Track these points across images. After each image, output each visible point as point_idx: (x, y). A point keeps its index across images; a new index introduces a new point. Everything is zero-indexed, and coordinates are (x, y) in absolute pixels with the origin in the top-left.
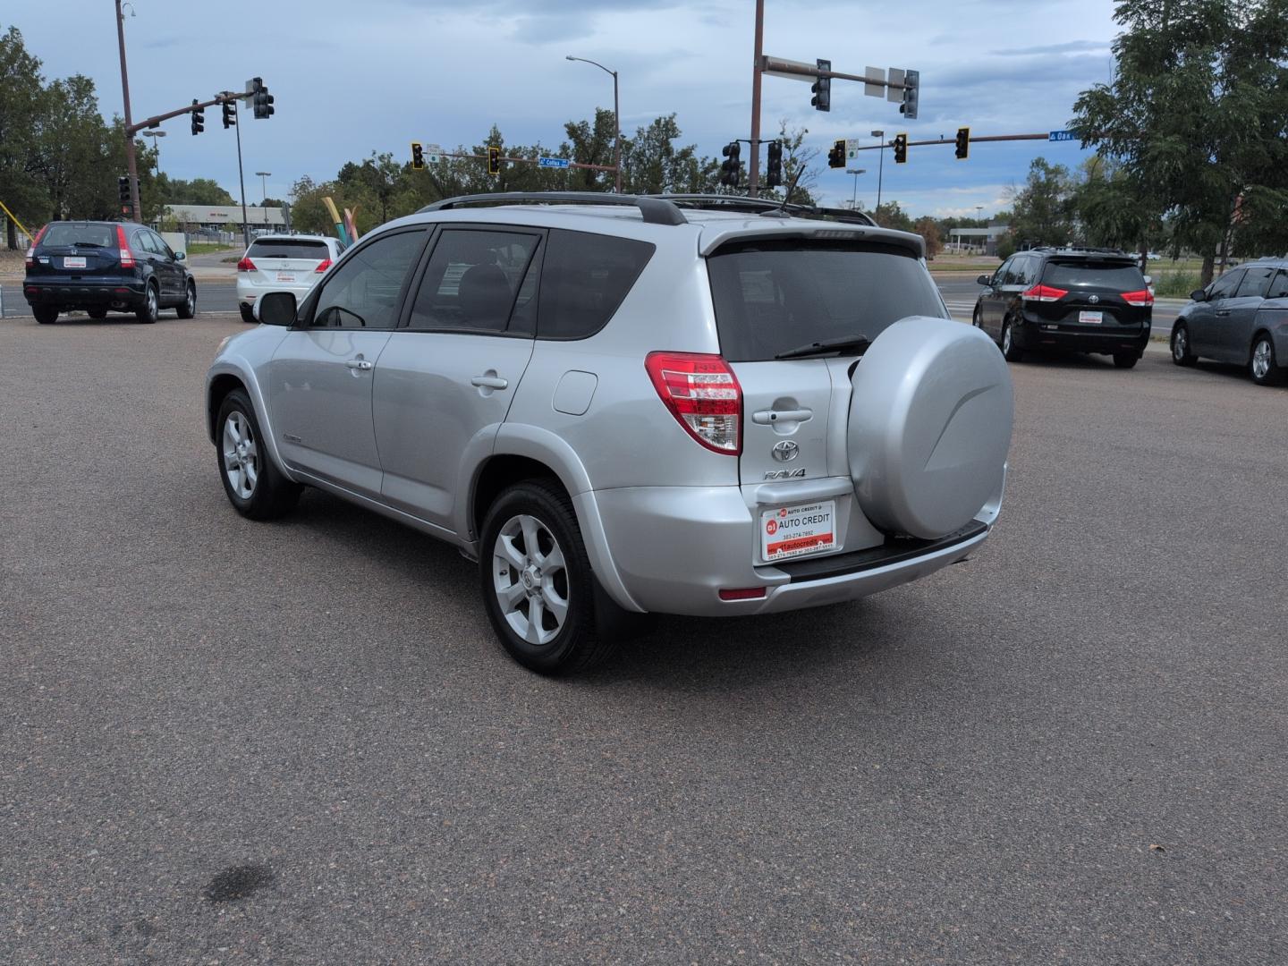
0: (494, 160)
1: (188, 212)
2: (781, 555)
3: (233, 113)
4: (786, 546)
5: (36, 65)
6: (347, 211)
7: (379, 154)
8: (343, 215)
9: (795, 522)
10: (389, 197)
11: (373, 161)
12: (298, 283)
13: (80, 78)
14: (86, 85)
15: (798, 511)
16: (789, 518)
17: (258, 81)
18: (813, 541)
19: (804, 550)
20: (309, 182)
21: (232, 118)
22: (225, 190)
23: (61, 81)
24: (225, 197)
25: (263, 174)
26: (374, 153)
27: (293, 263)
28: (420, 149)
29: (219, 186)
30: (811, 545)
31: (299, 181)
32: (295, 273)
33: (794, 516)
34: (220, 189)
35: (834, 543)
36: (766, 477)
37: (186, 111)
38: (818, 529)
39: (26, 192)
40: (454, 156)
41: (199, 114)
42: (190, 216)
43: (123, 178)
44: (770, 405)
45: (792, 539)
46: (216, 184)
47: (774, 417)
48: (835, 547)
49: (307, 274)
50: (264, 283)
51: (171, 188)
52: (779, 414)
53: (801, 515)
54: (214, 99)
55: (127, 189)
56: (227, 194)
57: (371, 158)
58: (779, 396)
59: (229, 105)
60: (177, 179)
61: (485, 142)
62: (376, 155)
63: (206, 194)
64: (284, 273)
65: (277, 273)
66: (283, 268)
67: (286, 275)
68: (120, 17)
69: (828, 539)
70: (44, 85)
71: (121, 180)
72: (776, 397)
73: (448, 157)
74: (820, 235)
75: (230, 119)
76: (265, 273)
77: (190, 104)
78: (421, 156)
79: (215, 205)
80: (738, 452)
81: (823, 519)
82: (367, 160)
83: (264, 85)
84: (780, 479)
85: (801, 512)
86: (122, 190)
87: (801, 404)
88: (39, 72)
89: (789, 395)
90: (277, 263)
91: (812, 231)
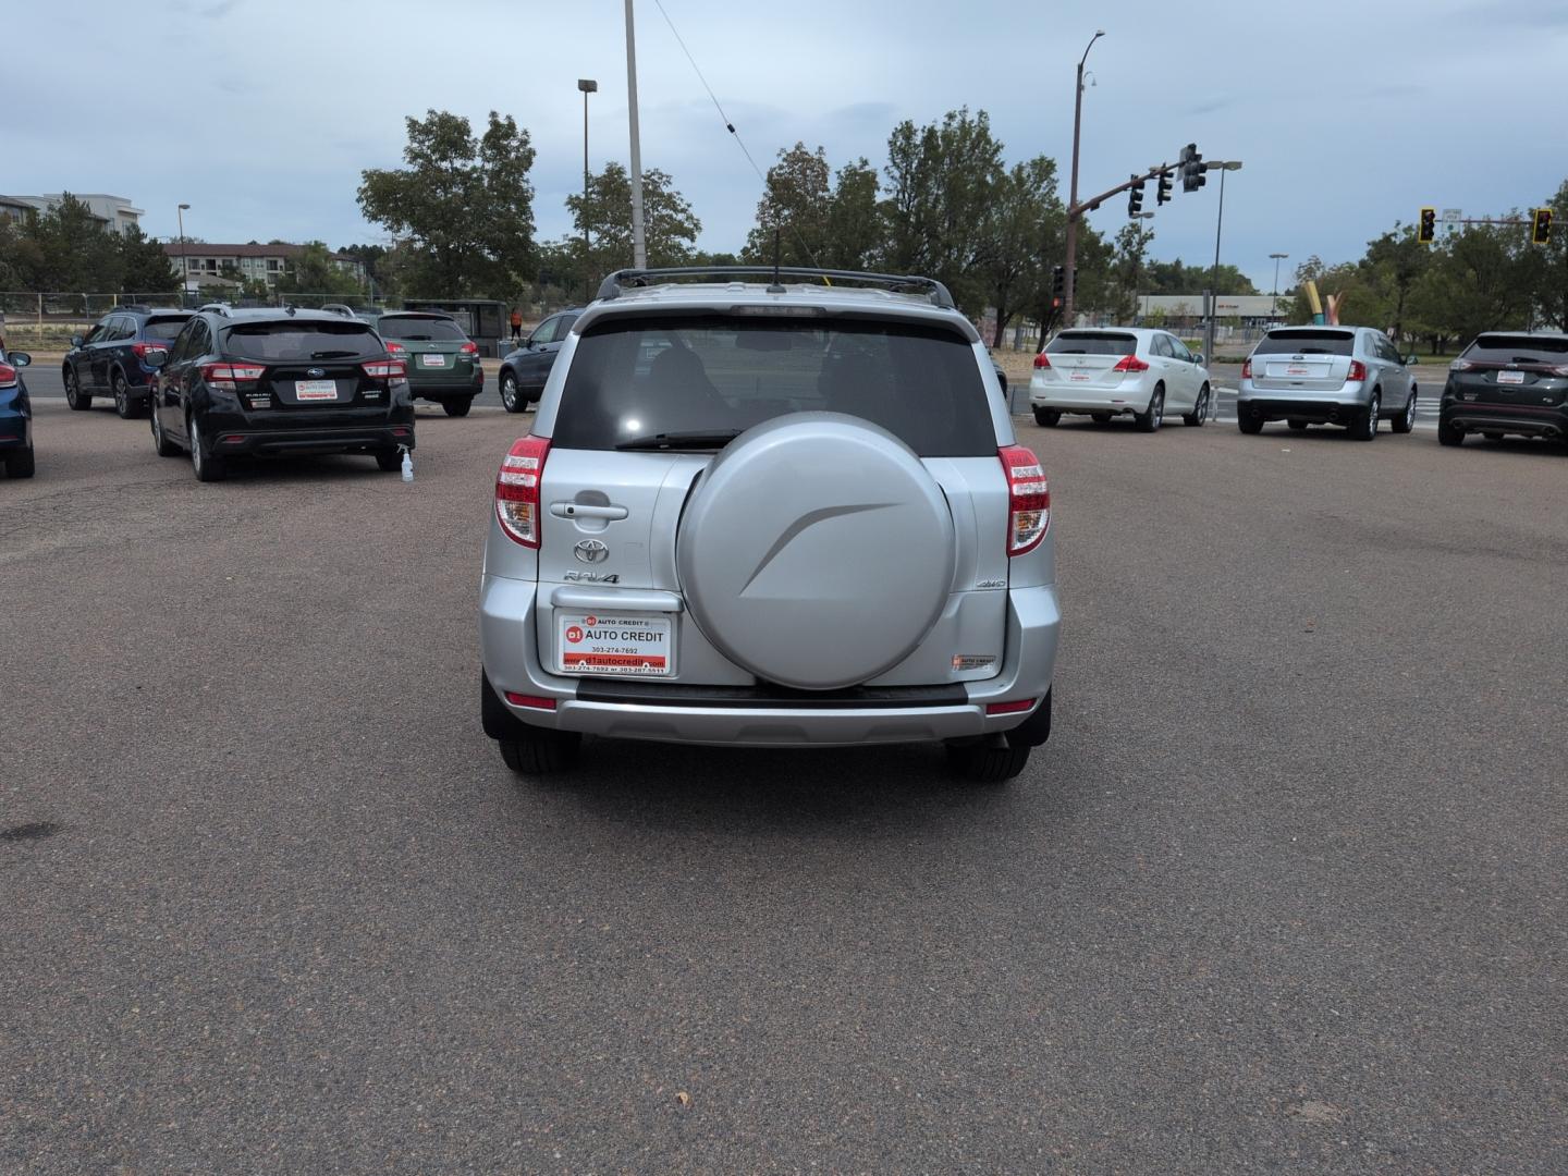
0: (1542, 225)
1: (1187, 304)
2: (582, 668)
3: (1170, 187)
4: (590, 659)
5: (998, 148)
6: (1330, 299)
7: (1404, 225)
8: (1324, 304)
9: (613, 636)
10: (1410, 280)
11: (1395, 235)
12: (1091, 383)
13: (1042, 159)
14: (1047, 166)
15: (613, 622)
16: (597, 628)
17: (1192, 147)
18: (638, 661)
19: (618, 669)
20: (1317, 263)
21: (1167, 193)
22: (1247, 277)
23: (1024, 165)
24: (1245, 286)
25: (1277, 256)
26: (1398, 224)
27: (1090, 359)
28: (1433, 215)
29: (1240, 272)
30: (634, 665)
31: (1305, 263)
32: (1089, 371)
33: (609, 627)
34: (1241, 276)
35: (666, 670)
36: (566, 578)
37: (1124, 188)
38: (644, 649)
39: (961, 285)
40: (1503, 222)
41: (1138, 191)
42: (1188, 309)
43: (1059, 267)
44: (572, 496)
45: (605, 653)
46: (1236, 271)
47: (571, 510)
48: (667, 672)
49: (1103, 372)
50: (1056, 382)
51: (1184, 276)
52: (578, 508)
53: (619, 628)
54: (1149, 173)
55: (1061, 279)
56: (1248, 282)
57: (1393, 231)
58: (585, 489)
59: (1166, 179)
60: (1192, 267)
61: (1549, 202)
62: (1401, 227)
63: (1223, 283)
64: (1078, 371)
65: (1071, 371)
66: (1078, 365)
67: (1080, 373)
68: (1080, 88)
69: (659, 662)
70: (1007, 171)
71: (1056, 270)
72: (578, 490)
73: (1494, 225)
74: (749, 312)
75: (1166, 195)
76: (1059, 371)
77: (1129, 181)
78: (1432, 225)
79: (1228, 294)
80: (538, 545)
81: (654, 638)
82: (1388, 233)
83: (1197, 152)
84: (584, 582)
85: (617, 625)
86: (1056, 281)
87: (612, 500)
88: (1001, 156)
89: (600, 490)
90: (1073, 359)
91: (729, 307)
